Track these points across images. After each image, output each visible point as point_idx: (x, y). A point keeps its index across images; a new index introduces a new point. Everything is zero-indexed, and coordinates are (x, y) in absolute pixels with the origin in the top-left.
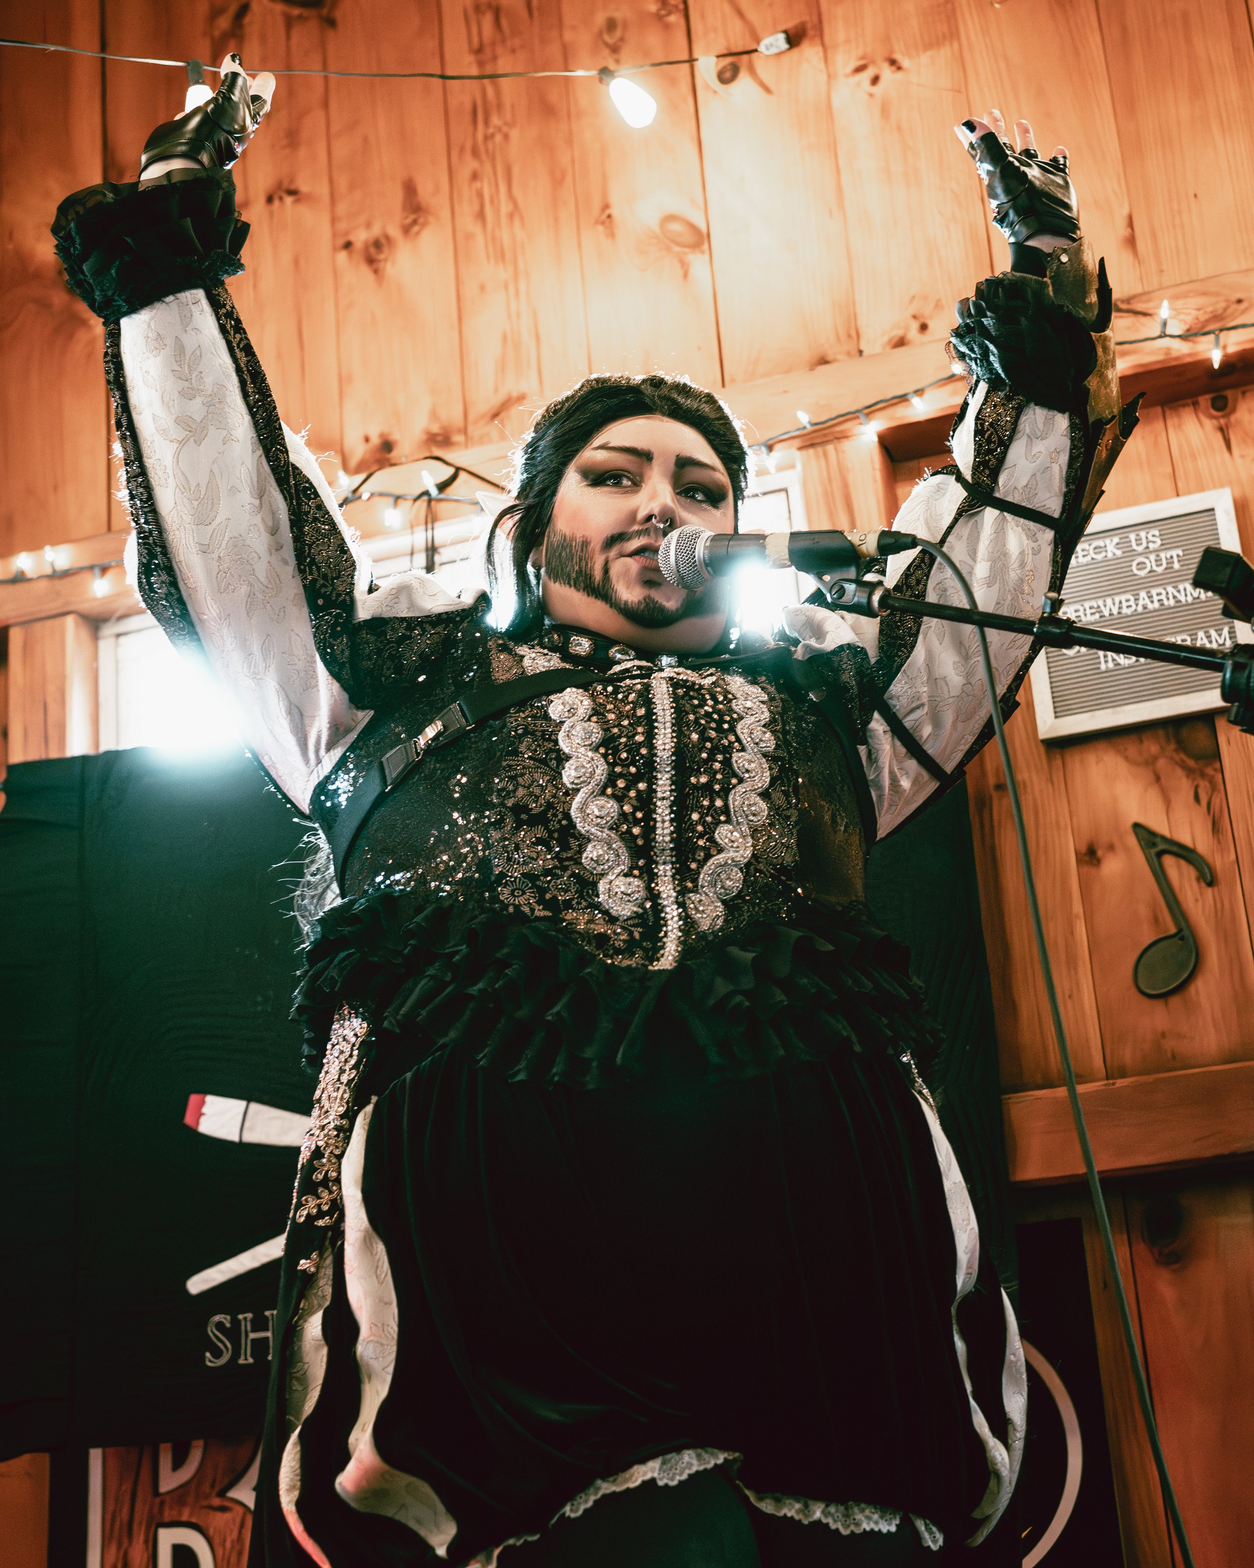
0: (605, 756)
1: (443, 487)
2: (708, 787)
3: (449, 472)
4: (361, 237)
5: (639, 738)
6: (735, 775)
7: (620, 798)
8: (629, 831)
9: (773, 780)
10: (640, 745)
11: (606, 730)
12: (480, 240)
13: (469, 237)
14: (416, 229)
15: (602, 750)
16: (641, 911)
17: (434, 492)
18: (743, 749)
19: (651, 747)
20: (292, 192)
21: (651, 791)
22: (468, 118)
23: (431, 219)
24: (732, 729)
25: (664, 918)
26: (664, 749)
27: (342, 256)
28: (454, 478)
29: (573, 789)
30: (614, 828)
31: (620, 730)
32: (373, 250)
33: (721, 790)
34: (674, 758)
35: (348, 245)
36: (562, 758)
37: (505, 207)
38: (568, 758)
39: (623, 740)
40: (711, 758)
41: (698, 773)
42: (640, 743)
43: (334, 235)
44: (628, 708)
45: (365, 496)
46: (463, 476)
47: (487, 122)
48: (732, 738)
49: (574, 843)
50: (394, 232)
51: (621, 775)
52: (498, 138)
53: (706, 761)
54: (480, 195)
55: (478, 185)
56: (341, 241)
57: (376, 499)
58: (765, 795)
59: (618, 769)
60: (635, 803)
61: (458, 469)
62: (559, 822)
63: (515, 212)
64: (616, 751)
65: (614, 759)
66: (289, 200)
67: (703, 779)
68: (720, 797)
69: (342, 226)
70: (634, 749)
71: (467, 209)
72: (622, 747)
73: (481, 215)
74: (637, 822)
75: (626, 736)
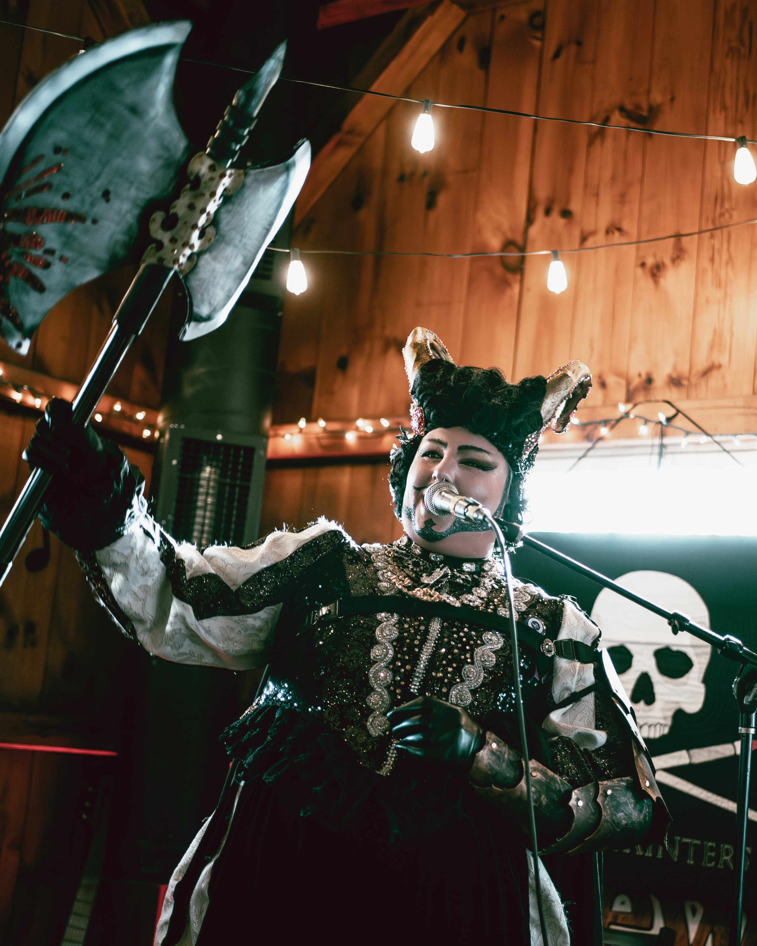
0: (394, 647)
1: (669, 420)
2: (441, 679)
3: (673, 412)
4: (650, 261)
5: (416, 642)
6: (460, 677)
7: (395, 671)
8: (395, 691)
9: (483, 684)
10: (416, 646)
11: (401, 633)
12: (710, 274)
13: (705, 270)
14: (678, 261)
15: (395, 644)
16: (382, 735)
17: (664, 423)
18: (472, 663)
19: (421, 649)
20: (620, 230)
21: (413, 671)
22: (712, 201)
23: (686, 257)
24: (472, 651)
25: (392, 742)
26: (427, 651)
27: (639, 271)
28: (675, 416)
29: (373, 661)
30: (387, 687)
31: (408, 634)
32: (655, 270)
33: (448, 682)
34: (430, 657)
35: (643, 265)
36: (374, 642)
37: (725, 256)
38: (377, 643)
39: (408, 641)
40: (449, 664)
41: (438, 671)
42: (416, 645)
43: (638, 257)
44: (416, 623)
45: (632, 416)
46: (680, 416)
47: (722, 206)
48: (468, 655)
49: (365, 690)
50: (667, 261)
51: (399, 660)
52: (727, 216)
53: (444, 666)
54: (713, 247)
55: (713, 242)
56: (640, 262)
57: (637, 419)
58: (473, 692)
59: (399, 656)
60: (402, 677)
61: (678, 411)
62: (361, 678)
63: (730, 260)
64: (402, 646)
65: (399, 650)
66: (617, 234)
67: (440, 675)
68: (446, 687)
69: (641, 253)
70: (411, 647)
71: (706, 254)
72: (406, 644)
73: (712, 260)
74: (400, 686)
75: (410, 639)
